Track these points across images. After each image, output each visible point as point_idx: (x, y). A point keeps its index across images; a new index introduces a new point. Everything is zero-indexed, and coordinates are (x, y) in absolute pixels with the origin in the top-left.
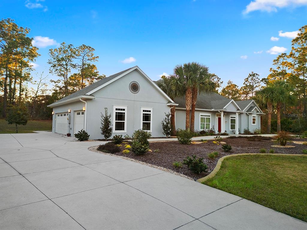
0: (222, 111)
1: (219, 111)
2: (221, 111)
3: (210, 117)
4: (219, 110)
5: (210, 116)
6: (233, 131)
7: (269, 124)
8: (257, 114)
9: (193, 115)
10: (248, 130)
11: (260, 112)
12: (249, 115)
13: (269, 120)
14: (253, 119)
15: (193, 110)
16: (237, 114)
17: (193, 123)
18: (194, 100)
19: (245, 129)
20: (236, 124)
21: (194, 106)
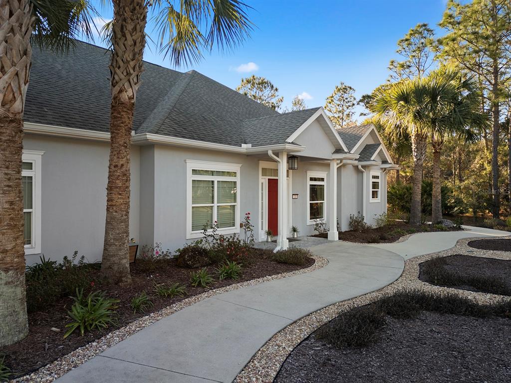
0: (283, 152)
1: (270, 153)
2: (277, 154)
3: (237, 179)
4: (270, 150)
5: (234, 174)
6: (317, 225)
7: (418, 198)
8: (382, 169)
9: (119, 165)
10: (360, 220)
11: (391, 164)
12: (362, 172)
13: (416, 188)
14: (373, 182)
15: (118, 134)
16: (334, 166)
17: (116, 212)
18: (125, 74)
19: (352, 216)
20: (325, 202)
21: (119, 113)
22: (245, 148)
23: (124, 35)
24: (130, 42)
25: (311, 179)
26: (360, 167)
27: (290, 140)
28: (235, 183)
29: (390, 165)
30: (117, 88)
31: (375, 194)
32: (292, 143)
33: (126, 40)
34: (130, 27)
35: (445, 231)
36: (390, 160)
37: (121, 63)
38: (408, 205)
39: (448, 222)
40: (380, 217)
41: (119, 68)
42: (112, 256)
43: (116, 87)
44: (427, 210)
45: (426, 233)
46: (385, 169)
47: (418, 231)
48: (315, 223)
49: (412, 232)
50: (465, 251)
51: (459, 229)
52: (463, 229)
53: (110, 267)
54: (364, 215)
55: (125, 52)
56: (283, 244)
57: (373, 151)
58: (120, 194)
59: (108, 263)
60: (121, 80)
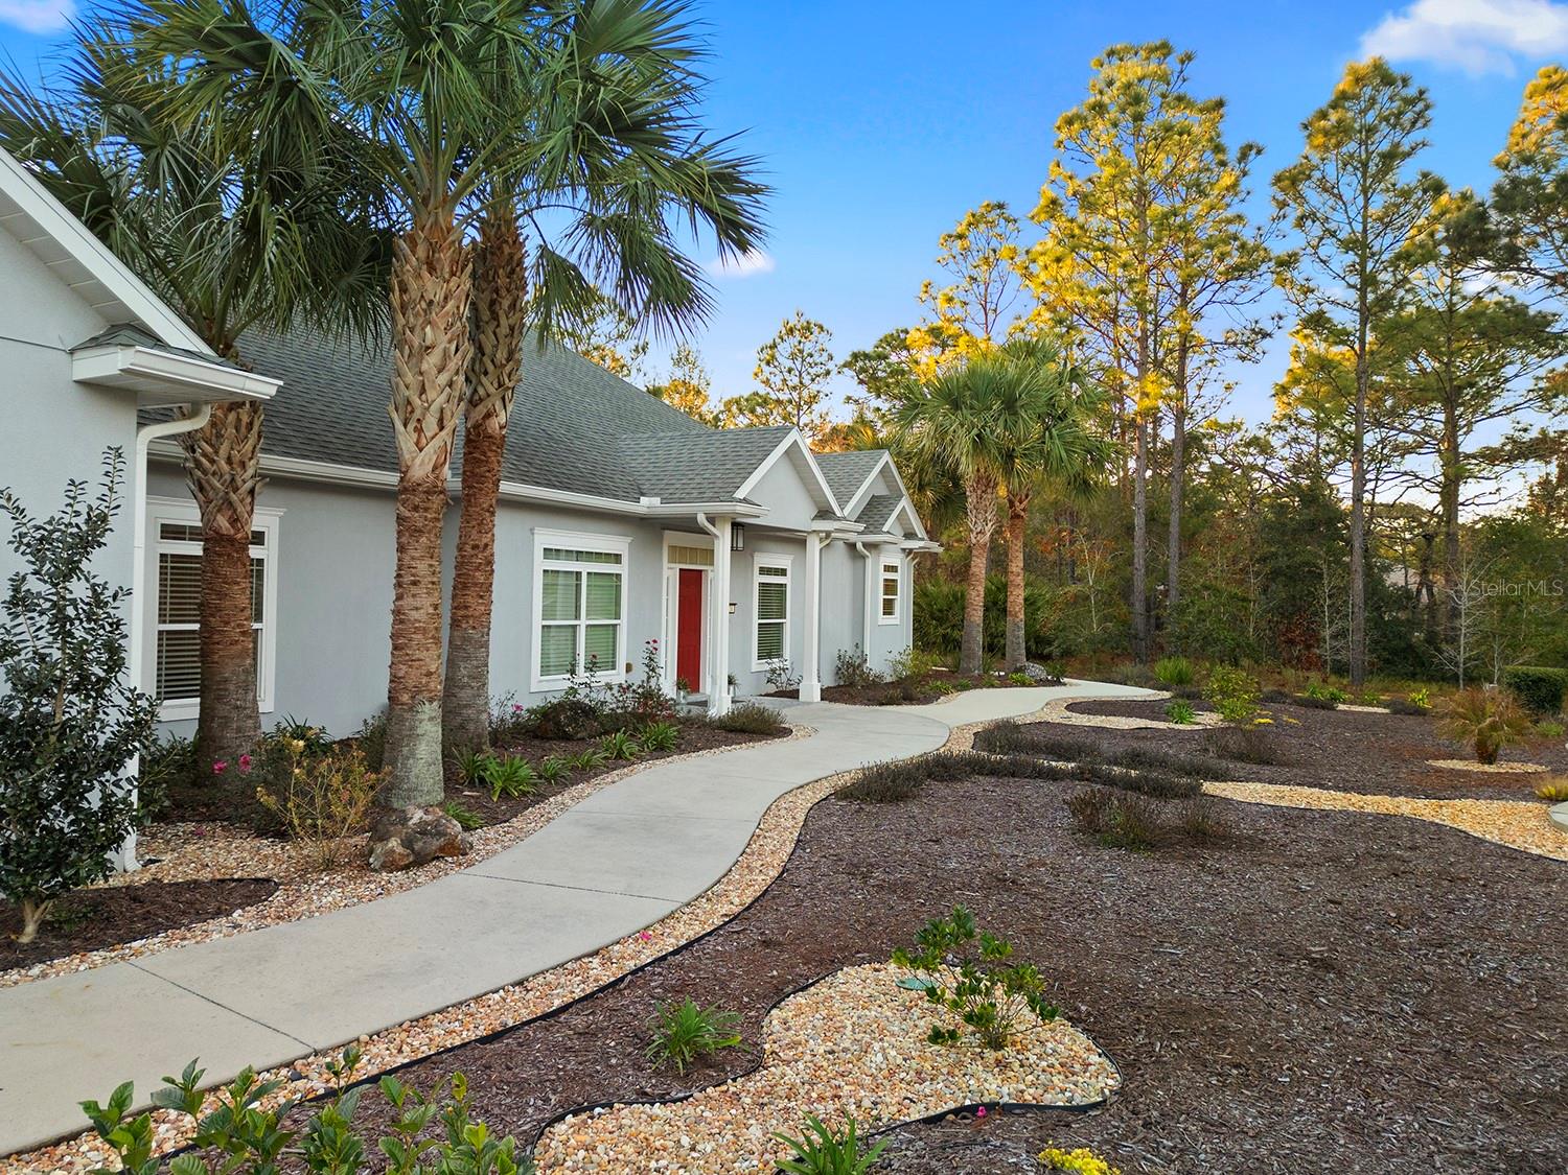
0: (722, 517)
1: (701, 519)
2: (712, 520)
3: (623, 569)
4: (700, 511)
5: (617, 558)
6: (773, 671)
7: (976, 615)
8: (904, 550)
9: (482, 544)
10: (858, 661)
11: (923, 539)
12: (864, 557)
13: (974, 593)
14: (886, 580)
15: (481, 490)
16: (814, 546)
17: (474, 628)
18: (496, 385)
19: (842, 653)
20: (788, 622)
21: (484, 454)
22: (648, 504)
23: (495, 317)
24: (504, 330)
25: (764, 571)
26: (859, 546)
27: (740, 494)
28: (618, 576)
29: (922, 544)
30: (481, 410)
31: (888, 607)
32: (745, 500)
33: (498, 326)
34: (506, 304)
35: (1030, 685)
36: (920, 531)
37: (491, 368)
38: (956, 634)
39: (1037, 670)
40: (898, 658)
41: (486, 373)
42: (466, 706)
43: (480, 407)
44: (994, 646)
45: (991, 690)
46: (911, 551)
47: (976, 687)
48: (767, 667)
49: (965, 688)
50: (1055, 717)
51: (1058, 683)
52: (1065, 684)
53: (462, 727)
54: (867, 651)
55: (496, 347)
56: (721, 705)
57: (885, 510)
58: (481, 597)
59: (459, 719)
60: (489, 395)
